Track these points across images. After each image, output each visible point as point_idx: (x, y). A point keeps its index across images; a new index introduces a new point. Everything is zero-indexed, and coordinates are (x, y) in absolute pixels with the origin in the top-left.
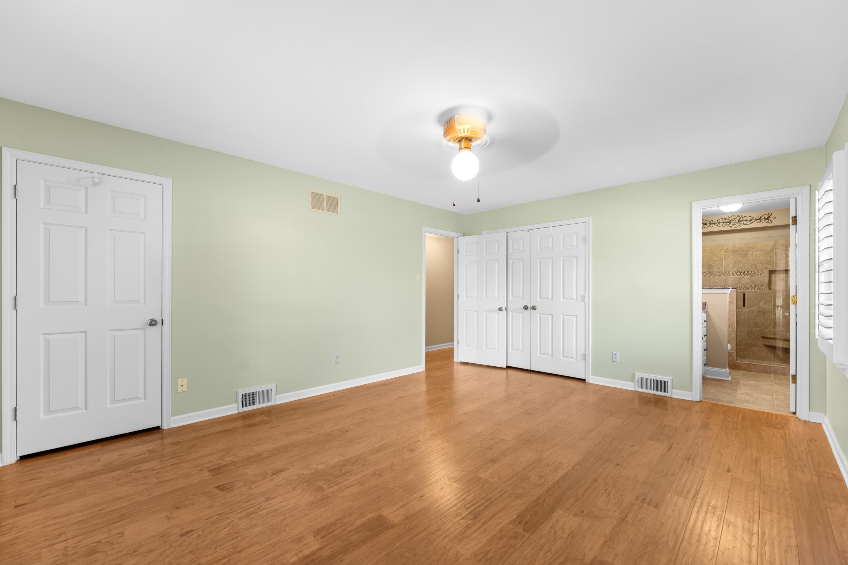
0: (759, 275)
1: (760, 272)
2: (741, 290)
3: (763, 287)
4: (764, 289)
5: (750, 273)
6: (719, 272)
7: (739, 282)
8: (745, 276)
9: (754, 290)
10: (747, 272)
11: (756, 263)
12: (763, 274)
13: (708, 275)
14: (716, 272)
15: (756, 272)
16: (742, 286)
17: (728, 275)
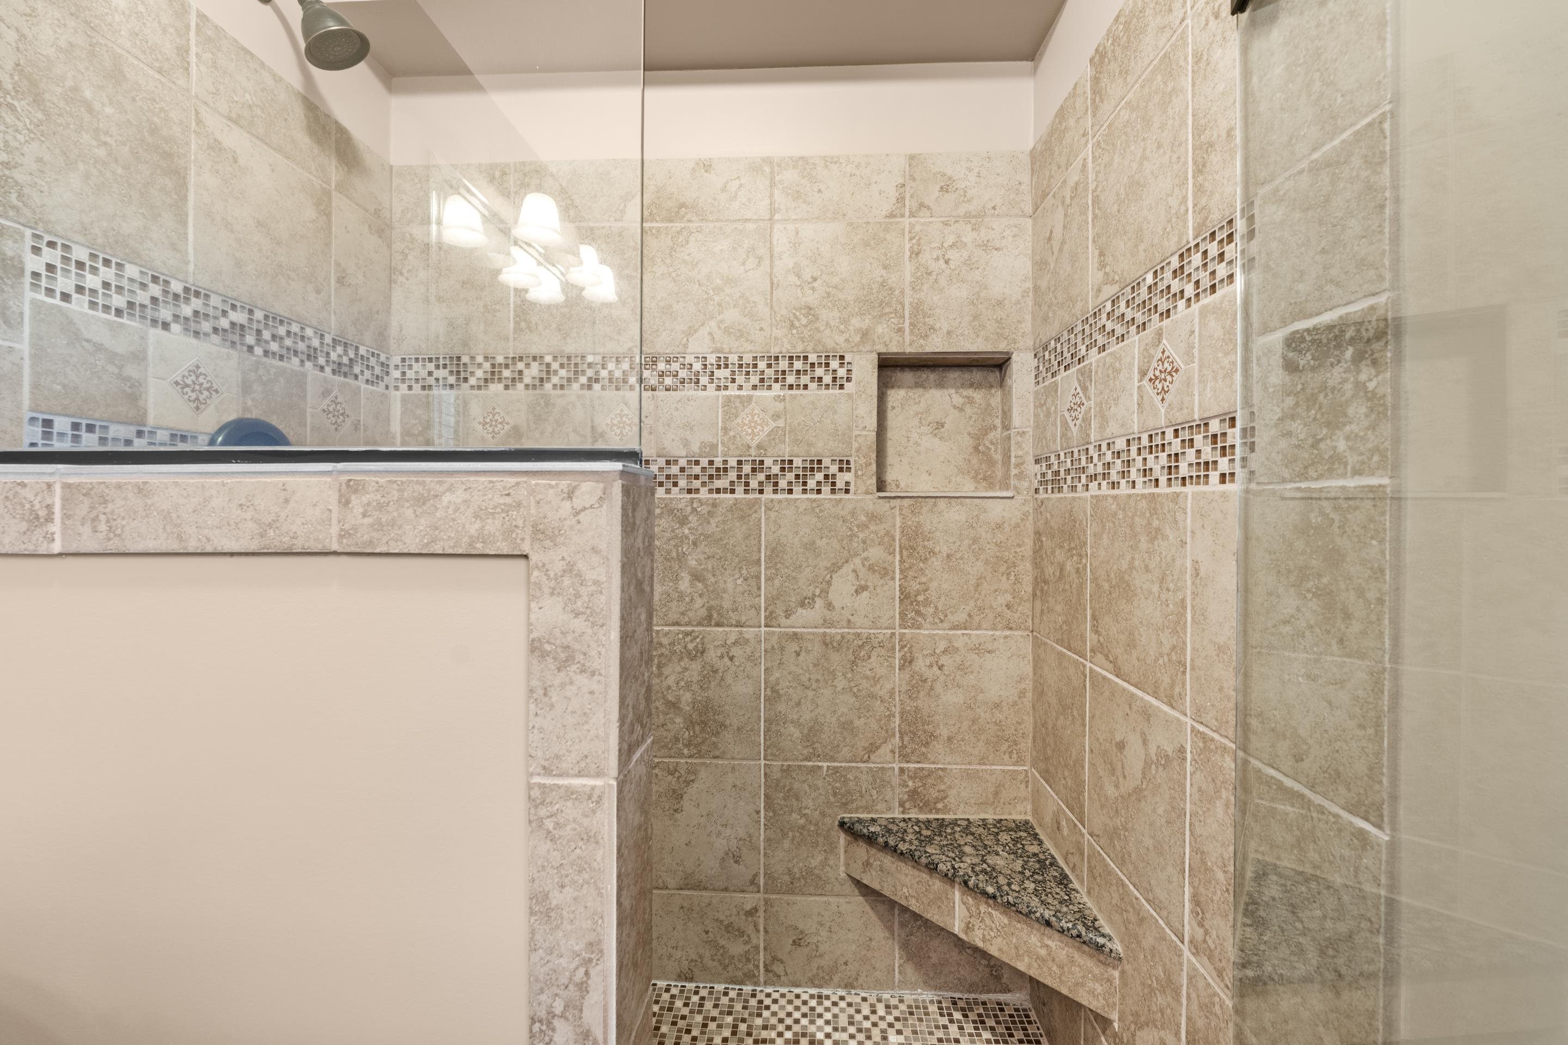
0: (827, 386)
1: (834, 364)
2: (733, 491)
3: (849, 470)
4: (852, 488)
5: (784, 372)
6: (618, 361)
7: (726, 430)
8: (757, 393)
9: (805, 491)
10: (769, 366)
11: (811, 299)
12: (849, 380)
13: (555, 380)
14: (598, 359)
15: (813, 365)
16: (740, 462)
17: (668, 381)
